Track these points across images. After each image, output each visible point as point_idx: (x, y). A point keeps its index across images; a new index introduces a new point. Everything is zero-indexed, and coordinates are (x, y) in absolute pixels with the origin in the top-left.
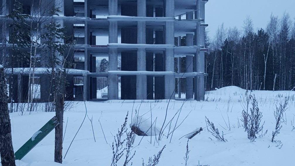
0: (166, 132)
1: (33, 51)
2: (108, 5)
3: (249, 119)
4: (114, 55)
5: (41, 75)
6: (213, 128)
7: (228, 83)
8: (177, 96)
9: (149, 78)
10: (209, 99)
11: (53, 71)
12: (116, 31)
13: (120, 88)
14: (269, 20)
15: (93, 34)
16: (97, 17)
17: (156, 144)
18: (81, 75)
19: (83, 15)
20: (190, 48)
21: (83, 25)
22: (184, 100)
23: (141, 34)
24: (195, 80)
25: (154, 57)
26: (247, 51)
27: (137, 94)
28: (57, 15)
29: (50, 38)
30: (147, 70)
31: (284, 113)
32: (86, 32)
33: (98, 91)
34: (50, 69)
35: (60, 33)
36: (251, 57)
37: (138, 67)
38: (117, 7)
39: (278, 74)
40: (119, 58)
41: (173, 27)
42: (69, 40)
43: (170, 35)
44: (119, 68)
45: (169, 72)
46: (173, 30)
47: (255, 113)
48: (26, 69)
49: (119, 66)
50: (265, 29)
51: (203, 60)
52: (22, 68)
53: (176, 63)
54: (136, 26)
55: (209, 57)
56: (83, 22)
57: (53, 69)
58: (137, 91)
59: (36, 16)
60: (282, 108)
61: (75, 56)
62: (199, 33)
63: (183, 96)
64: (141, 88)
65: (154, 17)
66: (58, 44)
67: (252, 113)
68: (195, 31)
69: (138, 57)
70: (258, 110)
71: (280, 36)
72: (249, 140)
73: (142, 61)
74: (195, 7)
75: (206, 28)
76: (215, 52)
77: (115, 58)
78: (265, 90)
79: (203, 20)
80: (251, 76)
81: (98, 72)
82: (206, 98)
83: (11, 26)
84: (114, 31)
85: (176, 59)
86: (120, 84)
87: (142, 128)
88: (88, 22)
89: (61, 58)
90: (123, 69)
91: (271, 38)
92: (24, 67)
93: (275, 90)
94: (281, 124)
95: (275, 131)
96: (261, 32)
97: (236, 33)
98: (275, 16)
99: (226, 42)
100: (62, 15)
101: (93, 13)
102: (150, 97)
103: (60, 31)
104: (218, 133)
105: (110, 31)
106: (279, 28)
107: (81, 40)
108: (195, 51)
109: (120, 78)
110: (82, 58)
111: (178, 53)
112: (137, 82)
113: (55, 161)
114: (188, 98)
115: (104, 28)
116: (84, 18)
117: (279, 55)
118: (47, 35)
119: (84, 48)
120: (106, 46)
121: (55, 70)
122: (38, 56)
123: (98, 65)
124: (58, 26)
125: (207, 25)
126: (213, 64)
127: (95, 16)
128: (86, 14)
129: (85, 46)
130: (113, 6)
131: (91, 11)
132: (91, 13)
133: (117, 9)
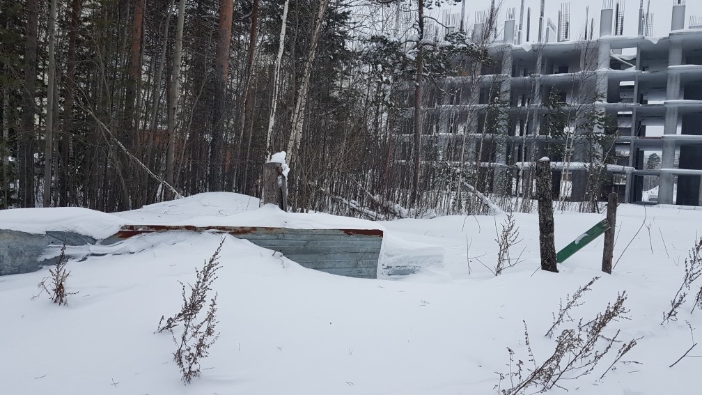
1: (569, 143)
2: (666, 88)
4: (670, 150)
5: (577, 171)
12: (676, 119)
13: (675, 192)
15: (642, 124)
16: (649, 102)
18: (623, 172)
19: (631, 101)
21: (631, 113)
29: (590, 129)
32: (634, 122)
33: (644, 192)
35: (603, 123)
38: (678, 89)
40: (678, 153)
44: (674, 166)
48: (559, 164)
49: (677, 162)
56: (631, 109)
58: (700, 195)
59: (572, 103)
61: (617, 150)
66: (600, 135)
77: (672, 153)
81: (645, 169)
84: (672, 119)
86: (675, 186)
88: (637, 109)
90: (681, 167)
92: (558, 161)
100: (604, 102)
101: (644, 98)
103: (602, 120)
105: (667, 119)
107: (627, 131)
109: (676, 178)
110: (626, 152)
112: (701, 182)
115: (659, 116)
116: (632, 104)
118: (587, 125)
119: (629, 141)
120: (660, 138)
121: (594, 165)
122: (575, 149)
123: (645, 161)
124: (601, 115)
127: (646, 102)
128: (635, 100)
129: (632, 138)
130: (674, 88)
131: (642, 95)
132: (642, 98)
133: (678, 93)
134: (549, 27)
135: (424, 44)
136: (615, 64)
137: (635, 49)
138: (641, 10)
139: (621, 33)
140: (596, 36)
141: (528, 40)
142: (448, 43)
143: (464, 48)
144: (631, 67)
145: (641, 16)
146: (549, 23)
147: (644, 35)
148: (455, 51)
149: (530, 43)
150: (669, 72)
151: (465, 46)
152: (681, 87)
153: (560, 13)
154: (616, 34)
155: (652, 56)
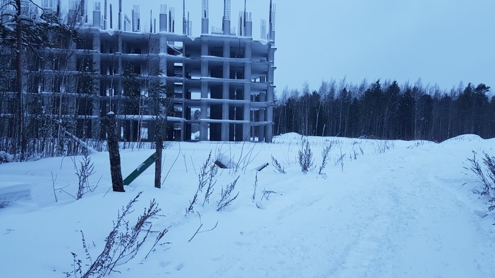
0: (241, 165)
1: (142, 102)
2: (201, 69)
3: (303, 157)
4: (204, 108)
5: (148, 121)
6: (277, 163)
7: (289, 130)
8: (252, 139)
9: (231, 125)
10: (275, 142)
11: (157, 118)
12: (207, 89)
13: (209, 132)
14: (321, 84)
15: (189, 91)
16: (192, 78)
17: (234, 175)
18: (179, 122)
19: (181, 76)
20: (262, 104)
21: (181, 84)
22: (257, 142)
23: (226, 92)
24: (265, 127)
25: (235, 109)
26: (304, 107)
27: (222, 137)
28: (161, 75)
29: (155, 93)
30: (230, 119)
31: (329, 153)
32: (184, 89)
33: (192, 134)
34: (155, 117)
35: (163, 89)
36: (307, 111)
37: (223, 117)
38: (207, 70)
39: (327, 124)
40: (209, 110)
41: (250, 87)
42: (170, 94)
43: (248, 93)
44: (208, 117)
45: (246, 121)
46: (250, 89)
47: (308, 153)
48: (136, 116)
49: (209, 115)
50: (318, 91)
51: (272, 112)
52: (133, 116)
53: (251, 115)
54: (222, 86)
55: (276, 111)
56: (181, 81)
57: (157, 117)
58: (222, 135)
59: (145, 75)
60: (328, 149)
61: (175, 107)
62: (269, 92)
63: (257, 139)
64: (225, 132)
65: (236, 79)
66: (161, 97)
67: (306, 153)
68: (266, 91)
69: (223, 109)
70: (310, 151)
71: (328, 96)
72: (303, 173)
73: (226, 112)
74: (266, 73)
75: (275, 89)
76: (280, 107)
77: (205, 110)
78: (317, 136)
79: (272, 83)
80: (307, 126)
81: (192, 119)
82: (273, 141)
83: (125, 82)
84: (205, 89)
85: (251, 112)
86: (209, 129)
87: (224, 162)
88: (185, 81)
89: (163, 108)
90: (211, 118)
91: (323, 97)
92: (135, 114)
93: (324, 136)
94: (326, 161)
95: (321, 166)
96: (314, 93)
97: (297, 93)
98: (325, 81)
99: (289, 99)
100: (164, 76)
101: (189, 75)
102: (231, 139)
103: (163, 87)
104: (280, 167)
105: (202, 89)
106: (328, 90)
107: (180, 95)
108: (266, 105)
109: (209, 125)
110: (181, 109)
111: (253, 107)
112: (222, 127)
113: (155, 187)
114: (260, 141)
115: (197, 86)
116: (182, 78)
117: (327, 110)
118: (153, 90)
119: (181, 101)
120: (199, 100)
122: (145, 106)
123: (192, 114)
124: (161, 84)
125: (275, 87)
126: (279, 116)
127: (190, 77)
128: (184, 76)
129: (183, 99)
130: (205, 70)
131: (188, 73)
132: (188, 75)
133: (207, 73)
134: (126, 20)
135: (22, 19)
136: (171, 51)
137: (182, 43)
138: (184, 18)
139: (173, 32)
140: (158, 31)
141: (111, 27)
142: (43, 21)
143: (57, 27)
144: (180, 54)
145: (184, 22)
146: (126, 17)
147: (187, 34)
148: (50, 28)
149: (113, 29)
150: (202, 59)
151: (58, 25)
152: (209, 69)
153: (133, 12)
154: (170, 31)
155: (192, 48)
